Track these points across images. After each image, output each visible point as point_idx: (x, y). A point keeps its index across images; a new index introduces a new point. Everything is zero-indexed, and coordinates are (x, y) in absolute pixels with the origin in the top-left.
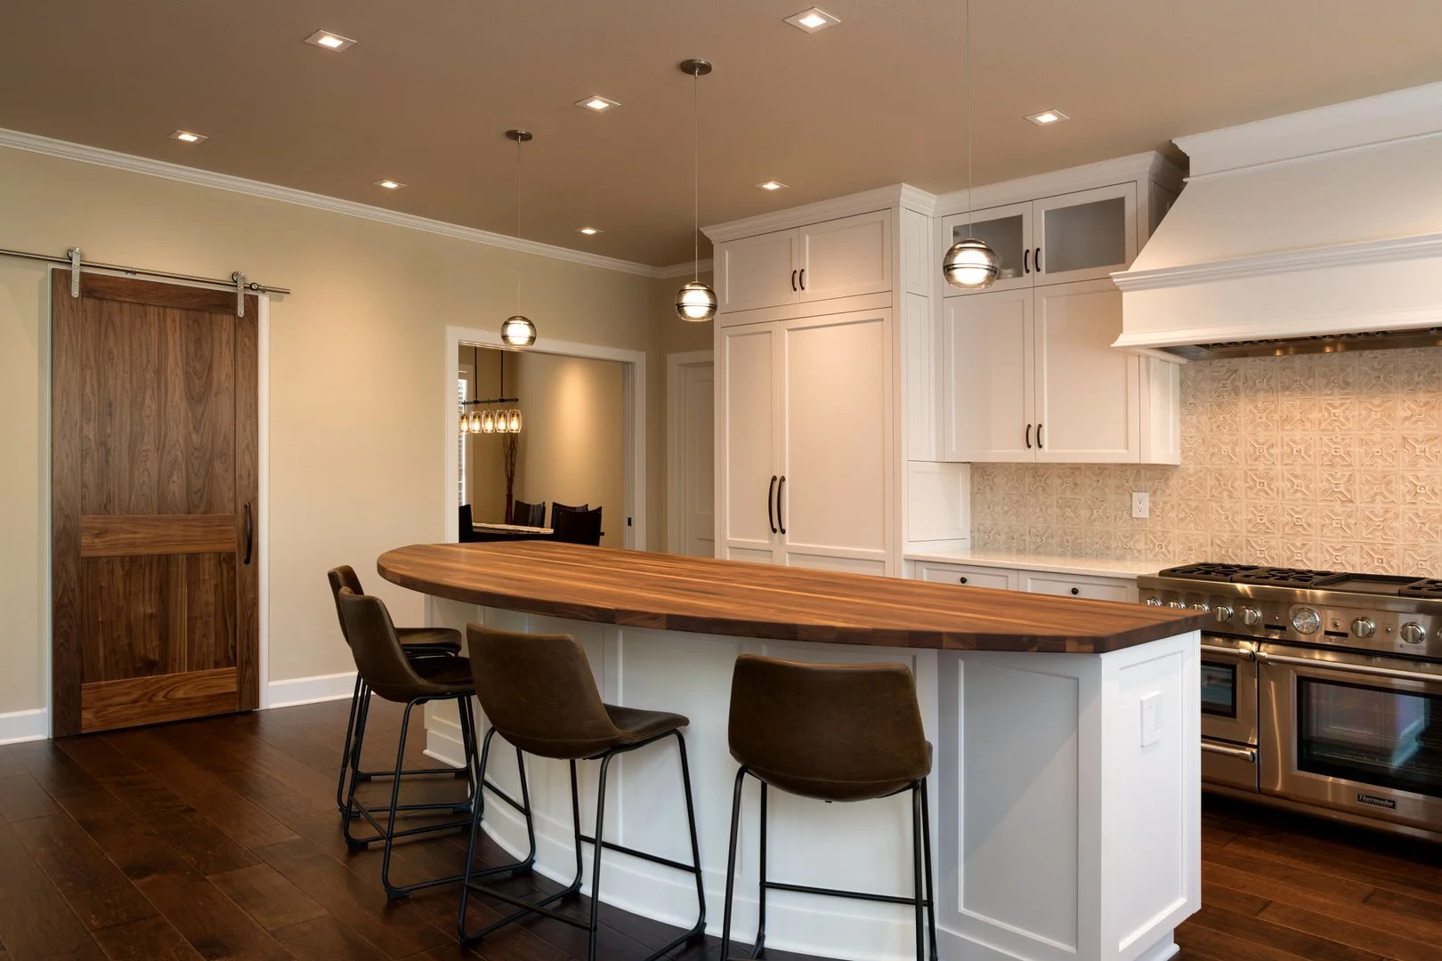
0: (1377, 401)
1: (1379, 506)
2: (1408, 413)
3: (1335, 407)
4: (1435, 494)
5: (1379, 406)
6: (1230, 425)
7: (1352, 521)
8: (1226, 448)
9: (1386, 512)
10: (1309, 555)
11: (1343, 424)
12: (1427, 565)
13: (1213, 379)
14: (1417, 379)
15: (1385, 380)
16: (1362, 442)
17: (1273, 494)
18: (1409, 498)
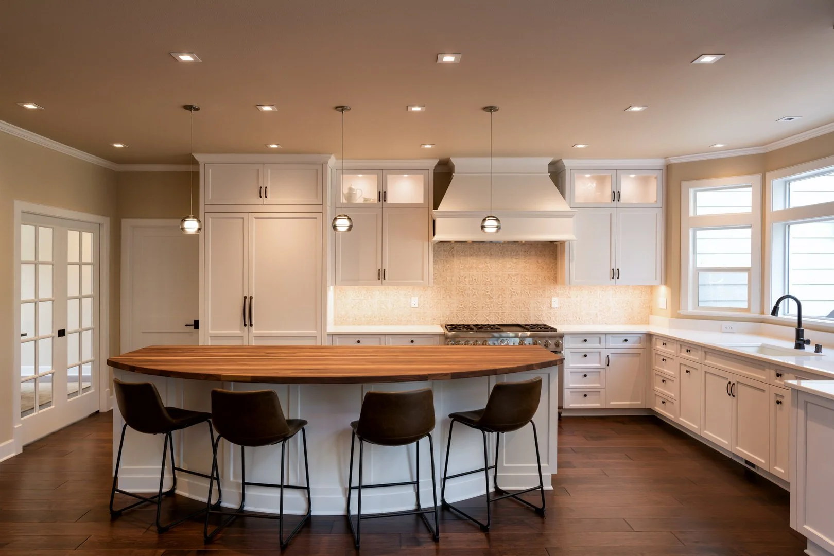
0: (500, 261)
1: (501, 299)
2: (510, 266)
3: (487, 263)
4: (518, 294)
5: (501, 263)
6: (451, 269)
7: (492, 305)
8: (449, 278)
9: (503, 301)
10: (478, 318)
11: (490, 269)
12: (515, 319)
13: (444, 251)
14: (513, 254)
15: (504, 253)
16: (496, 276)
17: (466, 296)
18: (510, 296)
